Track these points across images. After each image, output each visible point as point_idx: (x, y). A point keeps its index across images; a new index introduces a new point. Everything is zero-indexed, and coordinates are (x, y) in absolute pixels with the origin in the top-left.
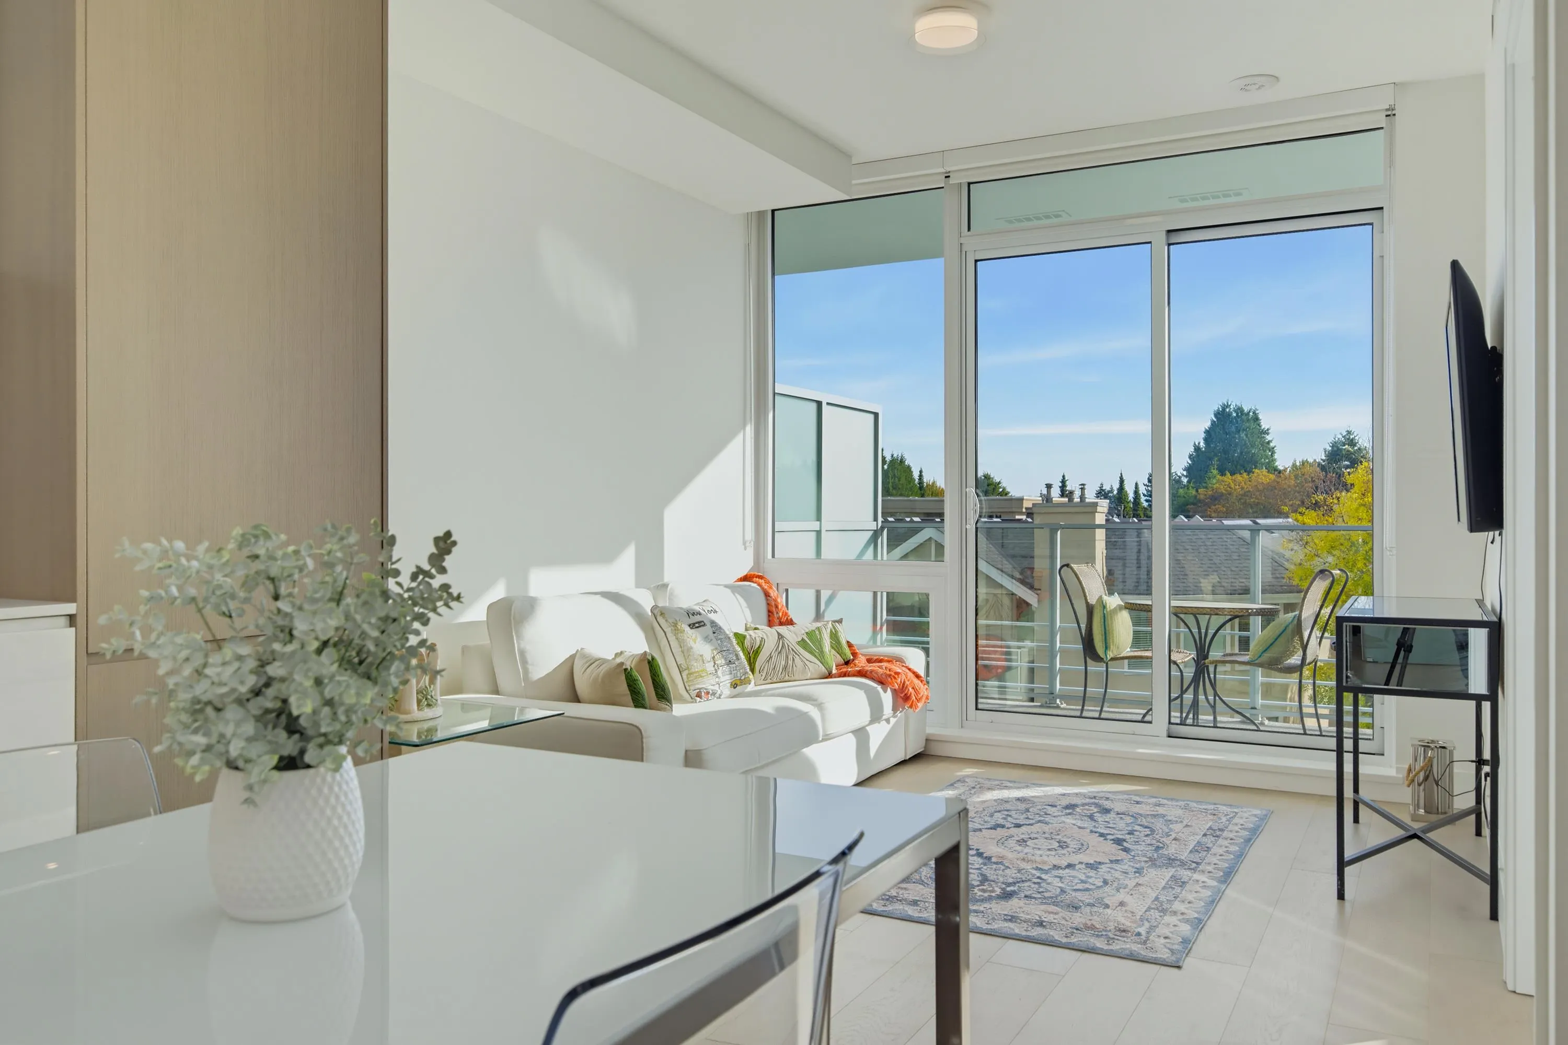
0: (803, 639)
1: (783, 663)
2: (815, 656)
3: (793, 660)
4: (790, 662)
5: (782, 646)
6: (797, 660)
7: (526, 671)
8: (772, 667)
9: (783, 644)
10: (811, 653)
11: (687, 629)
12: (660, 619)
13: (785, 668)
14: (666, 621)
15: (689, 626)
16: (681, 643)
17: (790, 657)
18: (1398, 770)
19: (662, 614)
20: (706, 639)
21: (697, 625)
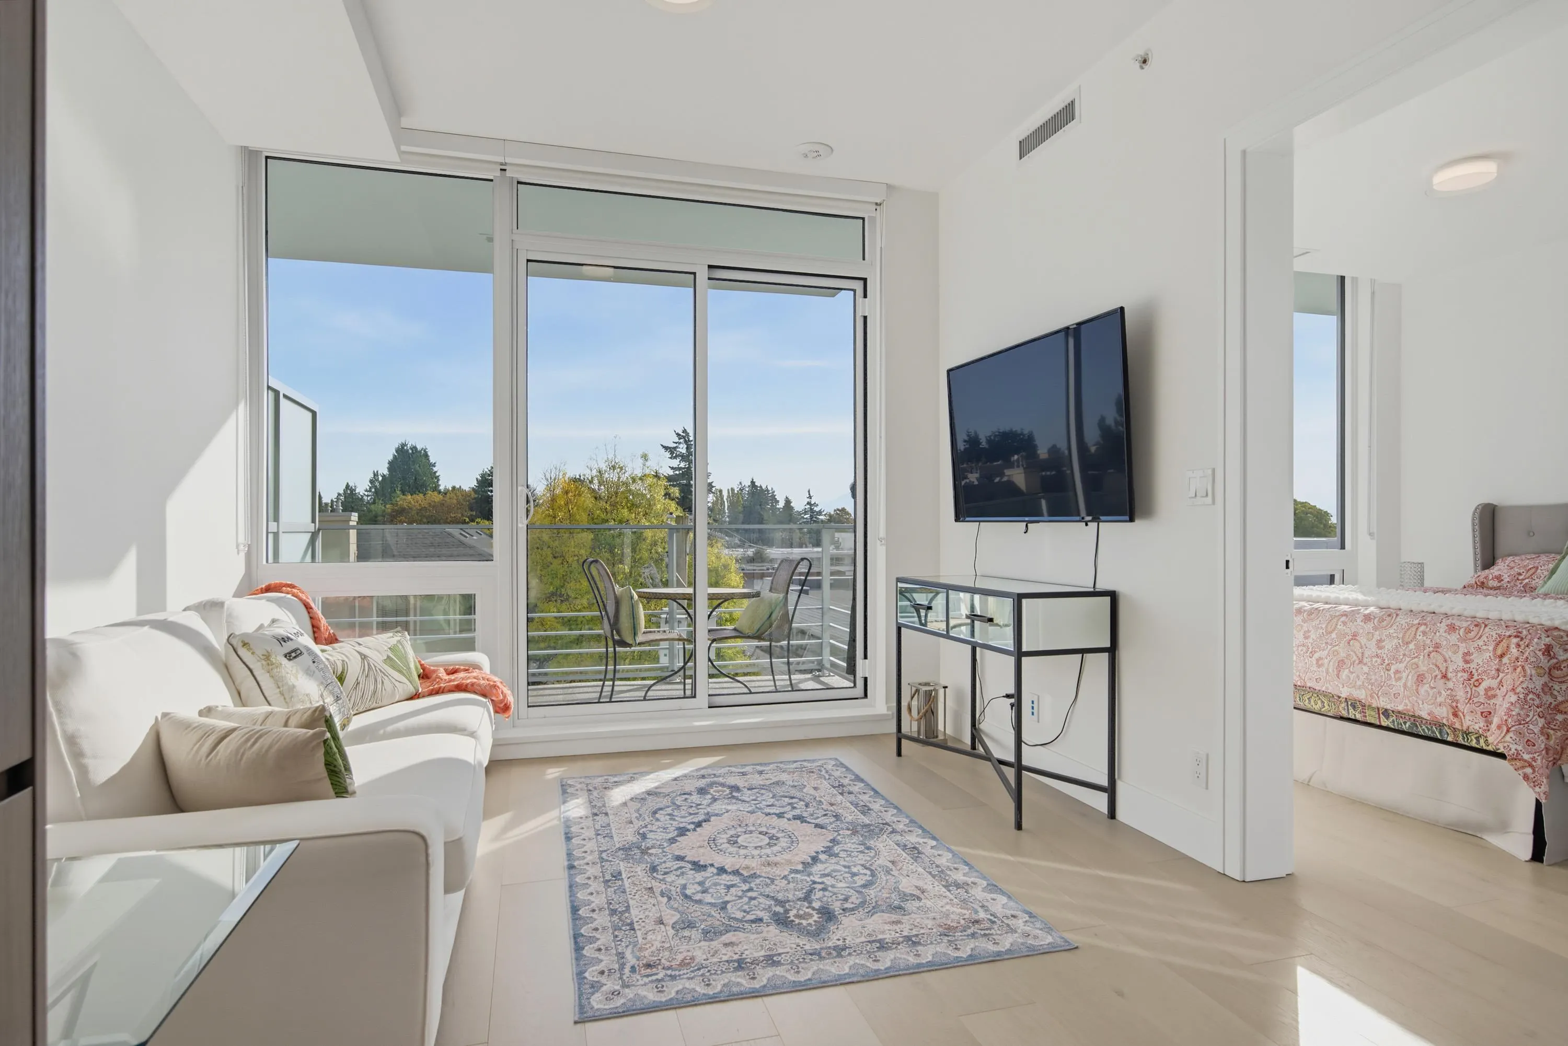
0: (388, 657)
1: (372, 687)
2: (404, 675)
3: (383, 682)
4: (379, 686)
5: (369, 668)
6: (386, 681)
7: (83, 771)
8: (360, 694)
9: (369, 664)
10: (400, 672)
11: (285, 661)
12: (242, 652)
13: (375, 692)
14: (253, 653)
15: (286, 657)
16: (279, 682)
17: (379, 680)
18: (888, 708)
19: (245, 644)
20: (309, 673)
21: (293, 655)
